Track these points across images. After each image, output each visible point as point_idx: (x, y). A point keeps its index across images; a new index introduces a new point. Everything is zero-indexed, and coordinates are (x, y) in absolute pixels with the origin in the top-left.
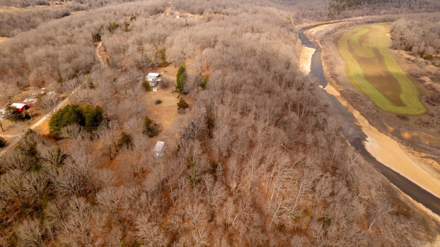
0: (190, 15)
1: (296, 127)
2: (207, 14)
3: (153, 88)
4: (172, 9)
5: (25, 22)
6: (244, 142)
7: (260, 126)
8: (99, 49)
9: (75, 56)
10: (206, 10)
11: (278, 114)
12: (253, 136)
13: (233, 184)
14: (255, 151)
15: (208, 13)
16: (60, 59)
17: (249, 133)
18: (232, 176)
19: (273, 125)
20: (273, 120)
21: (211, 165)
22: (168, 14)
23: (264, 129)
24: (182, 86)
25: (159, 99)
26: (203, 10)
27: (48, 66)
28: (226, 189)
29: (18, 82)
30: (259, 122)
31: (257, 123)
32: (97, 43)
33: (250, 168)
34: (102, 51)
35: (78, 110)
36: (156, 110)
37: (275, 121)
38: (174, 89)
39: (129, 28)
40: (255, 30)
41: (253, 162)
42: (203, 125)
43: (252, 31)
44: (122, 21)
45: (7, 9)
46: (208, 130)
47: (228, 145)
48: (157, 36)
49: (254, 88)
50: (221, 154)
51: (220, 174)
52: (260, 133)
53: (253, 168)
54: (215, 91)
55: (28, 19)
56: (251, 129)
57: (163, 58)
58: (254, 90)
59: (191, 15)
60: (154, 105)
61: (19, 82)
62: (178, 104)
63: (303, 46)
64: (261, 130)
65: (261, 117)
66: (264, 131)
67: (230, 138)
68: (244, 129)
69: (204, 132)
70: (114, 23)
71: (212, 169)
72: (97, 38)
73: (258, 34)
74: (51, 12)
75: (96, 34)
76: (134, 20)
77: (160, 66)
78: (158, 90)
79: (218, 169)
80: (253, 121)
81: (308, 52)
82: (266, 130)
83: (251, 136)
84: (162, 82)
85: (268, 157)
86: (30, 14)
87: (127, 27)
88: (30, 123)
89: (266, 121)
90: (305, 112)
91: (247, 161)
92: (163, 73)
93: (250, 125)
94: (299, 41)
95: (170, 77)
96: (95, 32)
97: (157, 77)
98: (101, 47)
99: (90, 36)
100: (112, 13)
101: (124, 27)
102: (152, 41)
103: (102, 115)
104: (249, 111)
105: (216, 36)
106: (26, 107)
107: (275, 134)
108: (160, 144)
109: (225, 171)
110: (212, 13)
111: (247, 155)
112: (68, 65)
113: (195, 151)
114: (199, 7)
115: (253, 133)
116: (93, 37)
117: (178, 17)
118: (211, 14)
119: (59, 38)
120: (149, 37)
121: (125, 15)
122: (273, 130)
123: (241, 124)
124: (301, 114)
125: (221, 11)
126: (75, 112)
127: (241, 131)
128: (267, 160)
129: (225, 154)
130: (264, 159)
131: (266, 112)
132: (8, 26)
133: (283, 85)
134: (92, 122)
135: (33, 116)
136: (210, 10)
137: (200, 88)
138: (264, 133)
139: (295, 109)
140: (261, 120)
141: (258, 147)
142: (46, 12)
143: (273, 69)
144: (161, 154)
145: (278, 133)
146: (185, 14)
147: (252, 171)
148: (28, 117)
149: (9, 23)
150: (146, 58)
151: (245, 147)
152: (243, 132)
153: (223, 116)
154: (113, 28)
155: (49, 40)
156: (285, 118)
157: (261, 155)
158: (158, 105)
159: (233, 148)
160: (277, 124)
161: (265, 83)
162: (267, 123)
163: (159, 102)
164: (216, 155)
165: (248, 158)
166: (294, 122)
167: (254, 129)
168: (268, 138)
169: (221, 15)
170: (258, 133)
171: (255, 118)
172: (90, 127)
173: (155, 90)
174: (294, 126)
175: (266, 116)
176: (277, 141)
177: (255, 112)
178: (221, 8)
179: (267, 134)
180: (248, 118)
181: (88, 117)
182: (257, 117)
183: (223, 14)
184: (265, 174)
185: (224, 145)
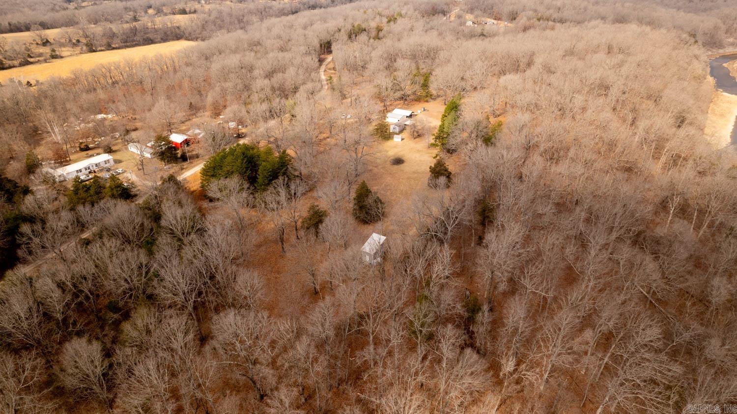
0: (491, 21)
1: (685, 255)
2: (522, 20)
3: (395, 136)
4: (461, 10)
5: (236, 22)
6: (551, 268)
7: (597, 238)
8: (327, 65)
9: (282, 69)
10: (524, 13)
11: (643, 220)
12: (577, 259)
13: (508, 360)
14: (575, 295)
15: (525, 18)
16: (256, 73)
17: (568, 250)
18: (510, 341)
19: (629, 242)
20: (630, 230)
21: (463, 306)
22: (452, 18)
23: (605, 246)
24: (445, 136)
25: (396, 157)
26: (517, 13)
27: (237, 82)
28: (487, 371)
29: (191, 104)
30: (594, 230)
31: (591, 231)
32: (326, 56)
33: (555, 332)
34: (330, 69)
35: (252, 155)
36: (391, 174)
37: (633, 233)
38: (432, 140)
39: (381, 34)
40: (616, 50)
41: (566, 318)
42: (468, 217)
43: (607, 51)
44: (373, 24)
45: (220, 4)
46: (480, 228)
47: (514, 268)
48: (424, 48)
49: (594, 157)
50: (494, 285)
51: (482, 329)
52: (593, 253)
53: (562, 333)
54: (508, 153)
55: (242, 17)
56: (573, 241)
57: (425, 86)
58: (595, 161)
59: (493, 21)
60: (388, 165)
61: (193, 104)
62: (431, 167)
63: (717, 90)
64: (598, 247)
65: (602, 220)
66: (604, 251)
67: (522, 253)
68: (558, 239)
69: (471, 230)
70: (359, 25)
71: (466, 315)
72: (326, 47)
73: (621, 56)
74: (274, 9)
75: (326, 41)
76: (392, 23)
77: (418, 100)
78: (402, 139)
79: (479, 317)
80: (582, 226)
81: (729, 102)
82: (610, 250)
83: (571, 257)
84: (414, 126)
85: (605, 315)
86: (246, 11)
87: (378, 33)
88: (185, 167)
89: (611, 229)
90: (710, 226)
91: (552, 313)
92: (419, 111)
93: (572, 233)
94: (711, 80)
95: (430, 119)
96: (325, 37)
97: (407, 117)
98: (330, 62)
99: (316, 43)
100: (362, 11)
101: (373, 34)
102: (414, 57)
103: (287, 168)
104: (576, 204)
105: (533, 54)
106: (187, 142)
107: (631, 264)
108: (375, 239)
109: (497, 323)
110: (533, 18)
111: (555, 299)
112: (267, 81)
113: (437, 268)
114: (510, 8)
115: (577, 252)
116: (321, 46)
117: (469, 23)
118: (532, 21)
119: (268, 43)
120: (409, 50)
121: (380, 15)
122: (626, 252)
123: (552, 227)
124: (698, 227)
125: (551, 16)
126: (245, 157)
127: (550, 241)
128: (602, 320)
129: (503, 287)
130: (594, 317)
131: (615, 211)
132: (213, 27)
133: (663, 159)
134: (268, 178)
135: (192, 158)
136: (531, 13)
137: (480, 143)
138: (605, 255)
139: (684, 214)
140: (600, 225)
141: (583, 286)
142: (267, 10)
143: (642, 124)
144: (375, 261)
145: (639, 262)
146: (483, 19)
147: (559, 341)
148: (184, 158)
149: (214, 23)
150: (395, 81)
151: (552, 279)
152: (554, 245)
153: (516, 204)
154: (354, 33)
155: (255, 45)
156: (661, 231)
157: (587, 304)
158: (396, 167)
159: (524, 277)
160: (638, 240)
161: (622, 150)
162: (614, 235)
163: (399, 161)
164: (483, 286)
165: (555, 306)
166: (681, 242)
167: (582, 242)
168: (612, 270)
169: (551, 23)
170: (590, 253)
171: (588, 221)
172: (263, 187)
173: (397, 139)
174: (682, 253)
175: (614, 219)
176: (633, 279)
177: (590, 207)
178: (551, 11)
179: (610, 259)
180: (570, 216)
181: (264, 168)
182: (592, 217)
183: (554, 21)
184: (589, 354)
185: (504, 267)
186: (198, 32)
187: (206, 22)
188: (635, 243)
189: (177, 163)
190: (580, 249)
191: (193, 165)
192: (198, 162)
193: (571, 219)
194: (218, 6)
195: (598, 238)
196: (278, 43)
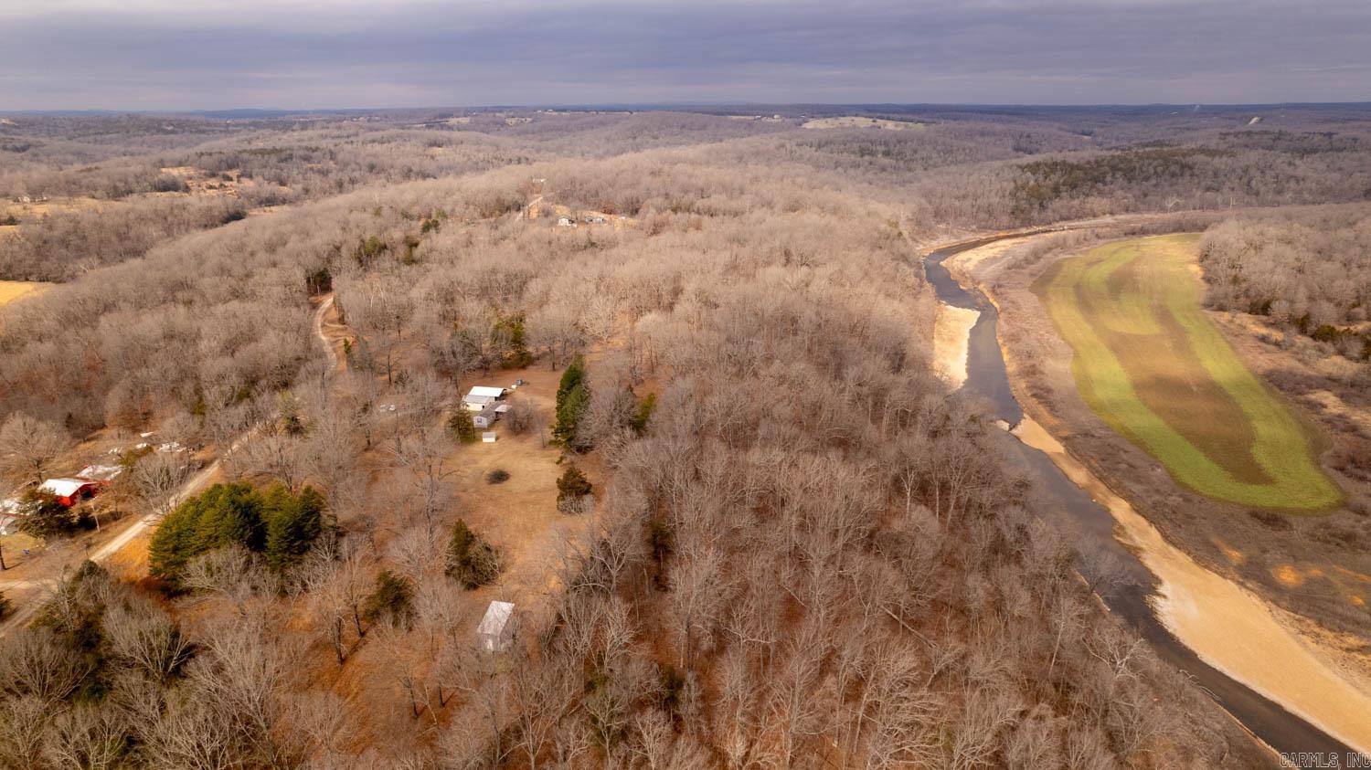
0: (599, 216)
1: (931, 554)
2: (650, 215)
3: (484, 434)
4: (546, 199)
5: (114, 239)
6: (767, 604)
8: (324, 315)
9: (251, 336)
10: (649, 201)
11: (874, 514)
12: (797, 585)
13: (735, 743)
14: (805, 632)
15: (652, 210)
16: (203, 346)
17: (783, 574)
18: (732, 717)
19: (860, 548)
20: (859, 531)
21: (661, 680)
22: (534, 214)
23: (831, 560)
24: (572, 426)
25: (500, 468)
26: (638, 202)
27: (166, 366)
28: (711, 762)
29: (70, 416)
30: (813, 539)
31: (809, 541)
32: (320, 298)
33: (788, 689)
34: (332, 322)
35: (248, 503)
36: (491, 500)
37: (864, 533)
38: (549, 434)
39: (417, 252)
40: (795, 257)
41: (798, 667)
42: (636, 550)
43: (785, 261)
44: (397, 235)
45: (67, 203)
46: (654, 564)
47: (717, 614)
48: (501, 276)
49: (795, 430)
50: (694, 644)
51: (692, 709)
52: (817, 573)
53: (798, 690)
54: (676, 443)
55: (125, 229)
56: (788, 560)
57: (518, 341)
58: (796, 437)
59: (603, 216)
60: (483, 483)
61: (74, 416)
62: (558, 481)
63: (940, 303)
64: (822, 563)
65: (821, 523)
66: (831, 567)
67: (724, 590)
68: (767, 561)
69: (642, 570)
70: (373, 239)
71: (666, 692)
72: (321, 282)
73: (804, 269)
74: (192, 210)
75: (316, 271)
76: (432, 231)
77: (507, 366)
78: (497, 439)
79: (683, 694)
80: (795, 537)
81: (958, 319)
82: (838, 564)
83: (790, 584)
84: (511, 413)
85: (846, 653)
86: (131, 216)
87: (411, 251)
88: (93, 541)
89: (835, 534)
90: (958, 506)
91: (779, 666)
92: (514, 387)
93: (785, 548)
94: (929, 288)
95: (536, 399)
96: (315, 264)
97: (496, 398)
98: (329, 309)
99: (299, 277)
100: (370, 210)
101: (402, 251)
102: (484, 292)
103: (320, 516)
104: (783, 505)
105: (678, 278)
106: (87, 492)
107: (867, 578)
108: (499, 612)
109: (708, 699)
110: (666, 209)
111: (780, 645)
112: (227, 362)
113: (612, 633)
114: (628, 193)
115: (796, 575)
116: (308, 281)
117: (564, 222)
118: (664, 215)
119: (207, 283)
120: (475, 280)
121: (406, 216)
122: (858, 563)
123: (756, 545)
124: (944, 510)
125: (692, 204)
126: (236, 508)
127: (756, 566)
128: (845, 662)
129: (707, 643)
130: (833, 658)
131: (835, 507)
132: (63, 251)
133: (886, 420)
134: (286, 538)
135: (104, 520)
136: (660, 201)
137: (628, 432)
138: (832, 572)
139: (925, 495)
140: (819, 531)
141: (813, 621)
142: (176, 211)
143: (851, 373)
144: (503, 645)
145: (876, 572)
146: (586, 213)
147: (796, 700)
148: (87, 524)
149: (64, 243)
150: (466, 341)
151: (770, 619)
152: (763, 570)
153: (701, 520)
154: (368, 254)
155: (178, 290)
156: (897, 525)
157: (823, 645)
158: (497, 486)
159: (734, 623)
160: (871, 543)
161: (830, 416)
162: (840, 542)
163: (500, 477)
164: (677, 648)
165: (781, 656)
166: (924, 536)
167: (800, 559)
168: (845, 591)
169: (694, 216)
170: (813, 573)
171: (802, 527)
172: (279, 555)
173: (488, 439)
174: (926, 550)
175: (836, 518)
176: (874, 599)
177: (802, 506)
178: (691, 195)
179: (840, 576)
180: (778, 525)
181: (275, 524)
182: (807, 521)
183: (698, 212)
184: (838, 709)
185: (704, 615)
186: (30, 261)
187: (45, 242)
188: (868, 548)
189: (72, 537)
190: (799, 570)
191: (110, 535)
192: (119, 528)
193: (779, 528)
194: (64, 207)
195: (819, 549)
196: (226, 284)
